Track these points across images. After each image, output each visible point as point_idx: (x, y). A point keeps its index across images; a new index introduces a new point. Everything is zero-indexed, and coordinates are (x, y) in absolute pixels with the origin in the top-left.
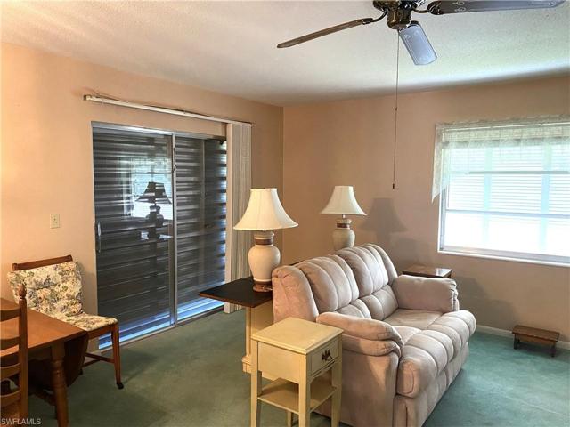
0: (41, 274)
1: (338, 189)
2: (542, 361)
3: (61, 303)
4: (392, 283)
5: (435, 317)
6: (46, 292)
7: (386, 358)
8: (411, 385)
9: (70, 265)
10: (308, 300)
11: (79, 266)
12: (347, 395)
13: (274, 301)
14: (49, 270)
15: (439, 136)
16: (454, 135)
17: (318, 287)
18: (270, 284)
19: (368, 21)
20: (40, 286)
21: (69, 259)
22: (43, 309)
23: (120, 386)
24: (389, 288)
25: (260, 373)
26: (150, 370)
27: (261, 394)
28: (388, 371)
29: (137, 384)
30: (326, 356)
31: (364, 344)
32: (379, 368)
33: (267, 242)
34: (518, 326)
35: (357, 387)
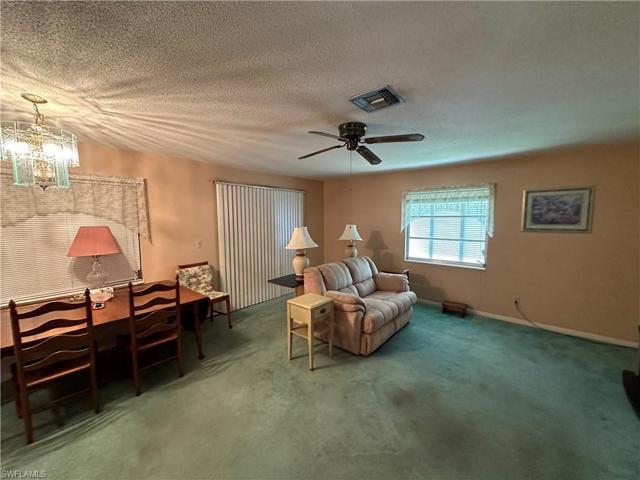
0: (192, 270)
1: (348, 226)
2: (455, 319)
3: (202, 285)
4: (374, 277)
5: (393, 294)
6: (194, 280)
7: (355, 314)
8: (368, 327)
9: (207, 267)
10: (321, 284)
11: (211, 267)
12: (337, 333)
13: (305, 285)
14: (196, 268)
15: (405, 197)
16: (412, 196)
17: (327, 278)
18: (302, 277)
19: (339, 147)
20: (191, 277)
21: (206, 263)
22: (193, 288)
23: (231, 327)
24: (372, 280)
25: (292, 320)
26: (246, 320)
27: (292, 329)
28: (356, 320)
29: (239, 327)
30: (323, 311)
31: (346, 307)
32: (351, 318)
33: (302, 255)
34: (446, 301)
35: (342, 329)
